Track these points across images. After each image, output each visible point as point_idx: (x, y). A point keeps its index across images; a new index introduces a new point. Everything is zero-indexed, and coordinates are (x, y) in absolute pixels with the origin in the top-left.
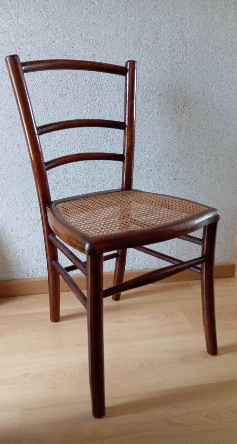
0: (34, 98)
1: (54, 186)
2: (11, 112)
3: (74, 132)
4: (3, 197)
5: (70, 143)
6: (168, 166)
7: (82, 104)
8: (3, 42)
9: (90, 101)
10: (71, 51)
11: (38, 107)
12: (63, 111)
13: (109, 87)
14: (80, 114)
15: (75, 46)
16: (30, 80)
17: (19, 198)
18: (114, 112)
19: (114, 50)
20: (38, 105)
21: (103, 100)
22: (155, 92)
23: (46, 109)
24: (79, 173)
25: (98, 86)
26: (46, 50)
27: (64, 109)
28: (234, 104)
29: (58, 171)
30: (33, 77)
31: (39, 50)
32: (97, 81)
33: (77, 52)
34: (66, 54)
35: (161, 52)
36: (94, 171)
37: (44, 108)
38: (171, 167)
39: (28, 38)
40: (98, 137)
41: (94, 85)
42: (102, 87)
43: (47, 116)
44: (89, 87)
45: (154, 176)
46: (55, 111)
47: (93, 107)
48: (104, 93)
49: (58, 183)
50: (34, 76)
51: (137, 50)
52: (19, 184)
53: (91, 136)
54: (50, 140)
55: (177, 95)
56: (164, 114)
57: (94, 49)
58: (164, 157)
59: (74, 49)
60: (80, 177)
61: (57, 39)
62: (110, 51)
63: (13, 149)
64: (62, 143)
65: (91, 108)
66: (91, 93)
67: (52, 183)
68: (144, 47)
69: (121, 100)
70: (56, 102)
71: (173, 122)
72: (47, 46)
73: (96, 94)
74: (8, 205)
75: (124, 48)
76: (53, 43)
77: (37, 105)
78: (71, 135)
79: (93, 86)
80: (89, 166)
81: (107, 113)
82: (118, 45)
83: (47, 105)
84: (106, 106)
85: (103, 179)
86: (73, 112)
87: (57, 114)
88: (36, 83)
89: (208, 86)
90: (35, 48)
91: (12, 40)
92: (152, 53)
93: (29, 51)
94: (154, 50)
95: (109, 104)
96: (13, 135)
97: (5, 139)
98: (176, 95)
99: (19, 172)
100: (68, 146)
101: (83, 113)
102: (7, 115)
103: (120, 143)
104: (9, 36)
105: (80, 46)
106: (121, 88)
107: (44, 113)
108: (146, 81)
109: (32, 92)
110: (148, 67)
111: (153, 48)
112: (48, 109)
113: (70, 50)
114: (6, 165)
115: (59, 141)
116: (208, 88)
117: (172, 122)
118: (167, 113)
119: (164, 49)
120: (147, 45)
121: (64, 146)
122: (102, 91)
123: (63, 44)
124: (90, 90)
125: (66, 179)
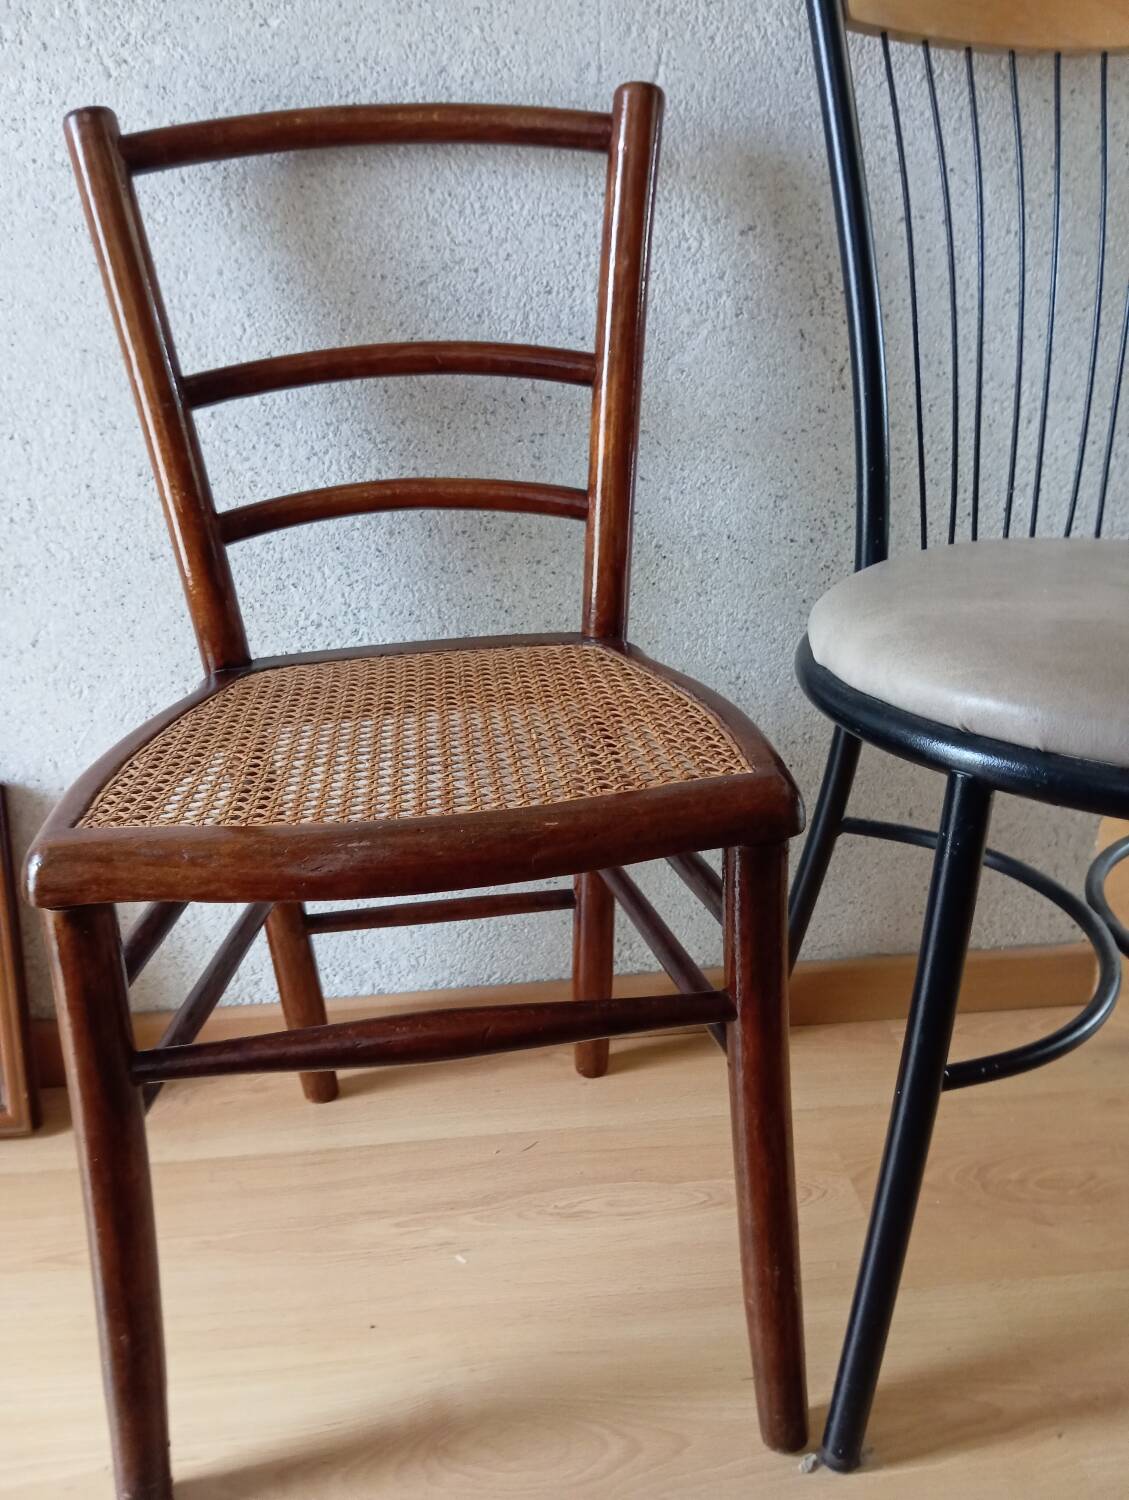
0: (192, 269)
1: (304, 638)
2: (102, 331)
3: (374, 407)
4: (98, 685)
5: (358, 454)
6: (792, 541)
7: (402, 285)
8: (46, 37)
9: (436, 270)
10: (340, 56)
11: (213, 307)
12: (320, 318)
13: (516, 208)
14: (394, 331)
15: (358, 32)
16: (171, 193)
17: (163, 689)
18: (542, 315)
19: (530, 42)
20: (214, 296)
21: (489, 263)
22: (723, 221)
23: (249, 315)
24: (403, 580)
25: (467, 202)
26: (234, 62)
27: (326, 311)
28: (1084, 261)
29: (318, 575)
30: (183, 181)
31: (204, 61)
32: (461, 180)
33: (365, 60)
34: (321, 72)
35: (743, 40)
36: (470, 571)
37: (238, 310)
38: (804, 548)
39: (151, 11)
40: (478, 425)
41: (449, 199)
42: (482, 207)
43: (254, 342)
44: (430, 208)
45: (728, 585)
46: (286, 320)
47: (450, 298)
48: (495, 233)
49: (319, 625)
50: (189, 176)
51: (634, 33)
52: (156, 633)
53: (446, 420)
54: (272, 447)
55: (824, 228)
56: (764, 314)
57: (440, 41)
58: (772, 505)
59: (353, 47)
60: (411, 595)
61: (277, 7)
62: (513, 47)
63: (120, 489)
64: (327, 459)
65: (441, 302)
66: (439, 237)
67: (292, 623)
68: (664, 19)
69: (573, 261)
70: (288, 283)
71: (806, 351)
72: (236, 40)
73: (460, 239)
74: (120, 717)
75: (573, 30)
76: (261, 25)
77: (210, 298)
78: (360, 423)
79: (447, 206)
80: (444, 551)
81: (513, 322)
82: (549, 21)
83: (250, 296)
84: (504, 289)
85: (507, 603)
86: (365, 321)
87: (295, 333)
88: (199, 204)
89: (963, 186)
90: (186, 56)
91: (86, 27)
92: (704, 47)
93: (160, 67)
94: (709, 34)
95: (519, 279)
96: (115, 428)
97: (84, 447)
98: (820, 228)
99: (153, 582)
100: (351, 468)
101: (404, 326)
102: (84, 346)
103: (574, 451)
104: (69, 6)
105: (379, 31)
106: (569, 209)
107: (238, 331)
108: (682, 171)
109: (184, 243)
110: (686, 109)
111: (704, 24)
112: (256, 315)
113: (335, 55)
114: (98, 553)
115: (312, 448)
116: (962, 194)
117: (802, 349)
118: (780, 313)
119: (758, 27)
120: (678, 10)
121: (334, 468)
122: (486, 227)
123: (306, 29)
124: (434, 222)
125: (353, 606)
